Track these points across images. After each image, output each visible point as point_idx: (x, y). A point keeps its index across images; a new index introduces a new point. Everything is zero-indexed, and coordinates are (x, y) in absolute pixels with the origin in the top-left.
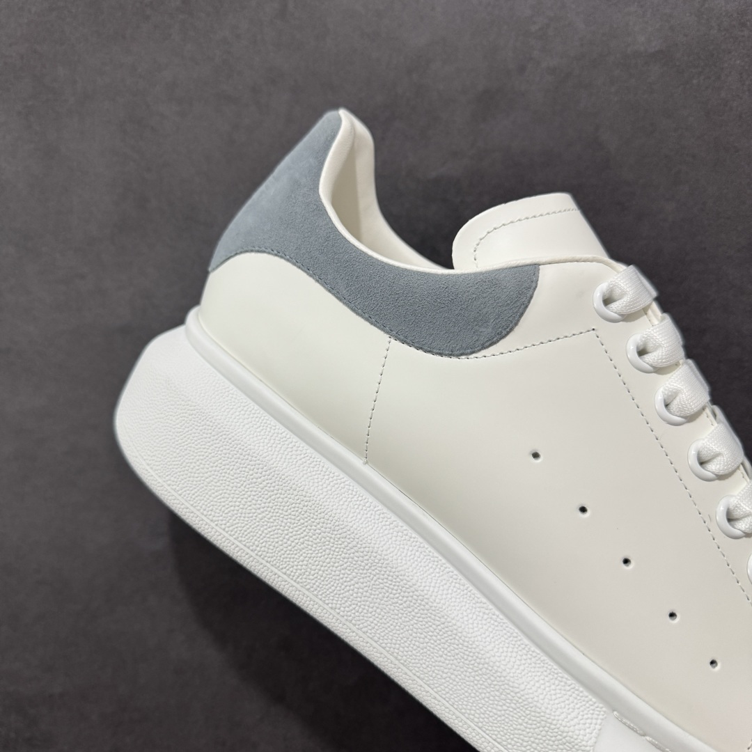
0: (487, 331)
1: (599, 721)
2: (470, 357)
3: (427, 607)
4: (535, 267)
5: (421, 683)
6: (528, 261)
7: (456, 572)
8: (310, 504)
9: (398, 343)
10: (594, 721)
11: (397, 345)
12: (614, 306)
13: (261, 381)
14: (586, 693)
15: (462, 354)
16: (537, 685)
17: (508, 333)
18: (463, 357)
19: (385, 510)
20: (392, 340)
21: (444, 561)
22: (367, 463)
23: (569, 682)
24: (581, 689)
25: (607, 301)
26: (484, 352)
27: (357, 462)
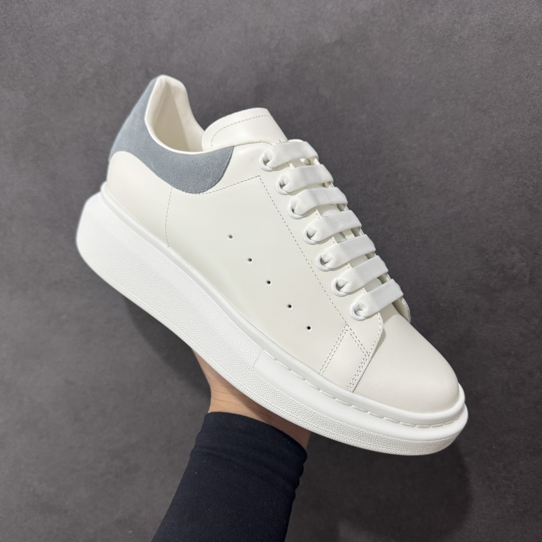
0: (209, 180)
1: (258, 354)
2: (204, 193)
3: (193, 308)
4: (232, 148)
5: (193, 342)
6: (229, 145)
7: (205, 293)
8: (145, 266)
9: (175, 189)
10: (256, 354)
11: (175, 190)
12: (268, 164)
13: (126, 212)
14: (253, 342)
15: (200, 192)
16: (233, 339)
17: (219, 181)
18: (201, 193)
19: (178, 267)
20: (173, 188)
21: (201, 288)
22: (169, 246)
23: (246, 337)
24: (251, 340)
25: (266, 162)
26: (210, 190)
27: (164, 246)
